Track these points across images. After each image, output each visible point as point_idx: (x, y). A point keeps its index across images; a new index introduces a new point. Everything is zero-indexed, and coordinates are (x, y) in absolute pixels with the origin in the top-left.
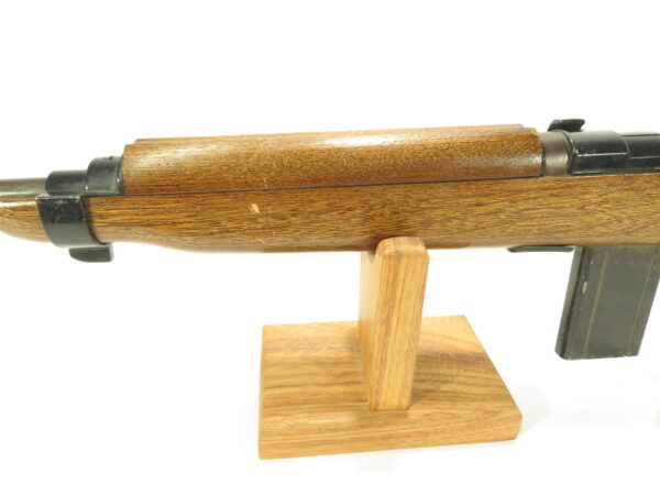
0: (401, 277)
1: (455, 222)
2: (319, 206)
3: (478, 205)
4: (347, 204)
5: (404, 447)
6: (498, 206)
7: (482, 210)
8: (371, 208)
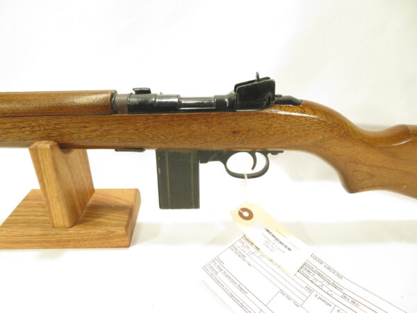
0: (40, 159)
1: (75, 135)
2: (8, 125)
3: (85, 127)
4: (21, 125)
5: (70, 248)
6: (95, 128)
7: (87, 129)
8: (33, 127)
